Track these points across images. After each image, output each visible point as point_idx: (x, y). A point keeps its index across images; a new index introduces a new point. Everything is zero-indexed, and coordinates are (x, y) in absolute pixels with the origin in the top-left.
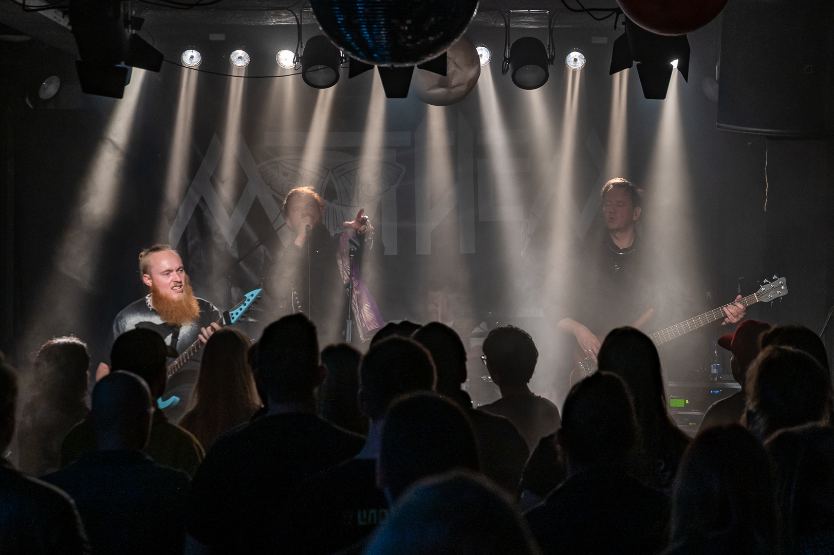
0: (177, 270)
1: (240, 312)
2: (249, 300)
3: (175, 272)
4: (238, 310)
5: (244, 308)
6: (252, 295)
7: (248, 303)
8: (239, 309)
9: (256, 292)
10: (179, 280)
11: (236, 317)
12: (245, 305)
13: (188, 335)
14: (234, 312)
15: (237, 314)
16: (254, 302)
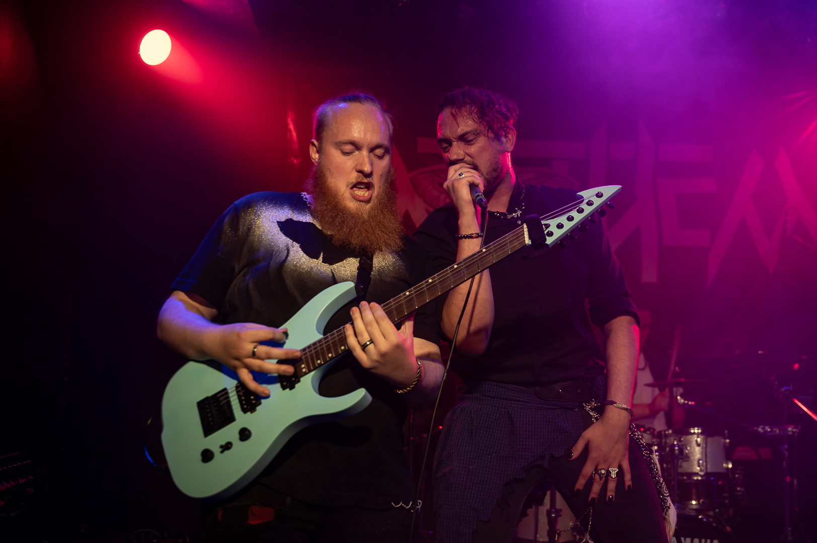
0: (372, 150)
1: (568, 225)
2: (590, 203)
3: (365, 152)
4: (563, 219)
5: (578, 217)
6: (599, 195)
7: (588, 210)
8: (566, 216)
9: (609, 191)
10: (367, 169)
11: (558, 233)
12: (581, 211)
13: (391, 268)
14: (553, 223)
15: (560, 226)
16: (601, 211)
